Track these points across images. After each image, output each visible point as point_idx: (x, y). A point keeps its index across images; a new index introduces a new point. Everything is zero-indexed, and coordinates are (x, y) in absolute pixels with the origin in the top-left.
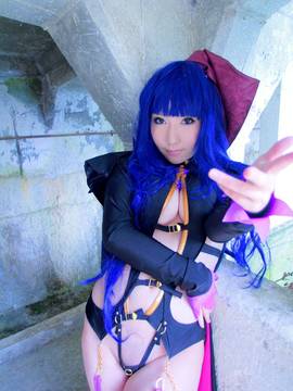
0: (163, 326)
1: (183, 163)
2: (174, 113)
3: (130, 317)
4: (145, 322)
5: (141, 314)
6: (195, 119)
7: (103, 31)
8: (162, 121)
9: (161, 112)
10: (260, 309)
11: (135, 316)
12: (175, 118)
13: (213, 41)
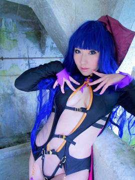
0: (64, 159)
1: (89, 76)
2: (85, 48)
3: (49, 153)
4: (56, 156)
5: (54, 152)
6: (96, 52)
7: (51, 6)
8: (79, 52)
9: (79, 47)
10: (116, 162)
11: (51, 152)
12: (85, 50)
13: (114, 10)
